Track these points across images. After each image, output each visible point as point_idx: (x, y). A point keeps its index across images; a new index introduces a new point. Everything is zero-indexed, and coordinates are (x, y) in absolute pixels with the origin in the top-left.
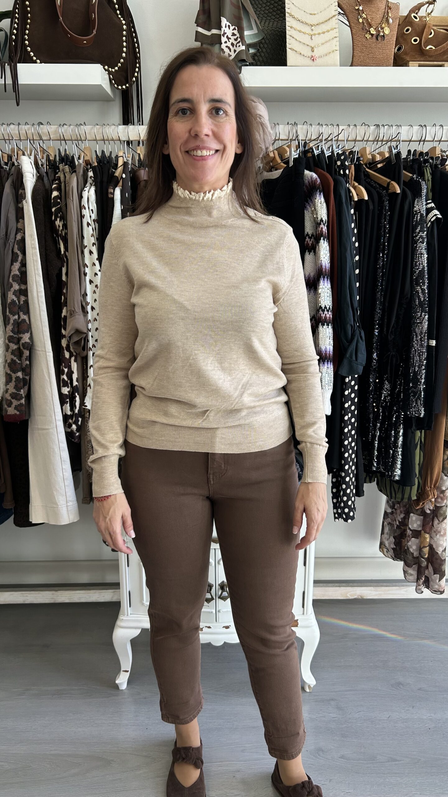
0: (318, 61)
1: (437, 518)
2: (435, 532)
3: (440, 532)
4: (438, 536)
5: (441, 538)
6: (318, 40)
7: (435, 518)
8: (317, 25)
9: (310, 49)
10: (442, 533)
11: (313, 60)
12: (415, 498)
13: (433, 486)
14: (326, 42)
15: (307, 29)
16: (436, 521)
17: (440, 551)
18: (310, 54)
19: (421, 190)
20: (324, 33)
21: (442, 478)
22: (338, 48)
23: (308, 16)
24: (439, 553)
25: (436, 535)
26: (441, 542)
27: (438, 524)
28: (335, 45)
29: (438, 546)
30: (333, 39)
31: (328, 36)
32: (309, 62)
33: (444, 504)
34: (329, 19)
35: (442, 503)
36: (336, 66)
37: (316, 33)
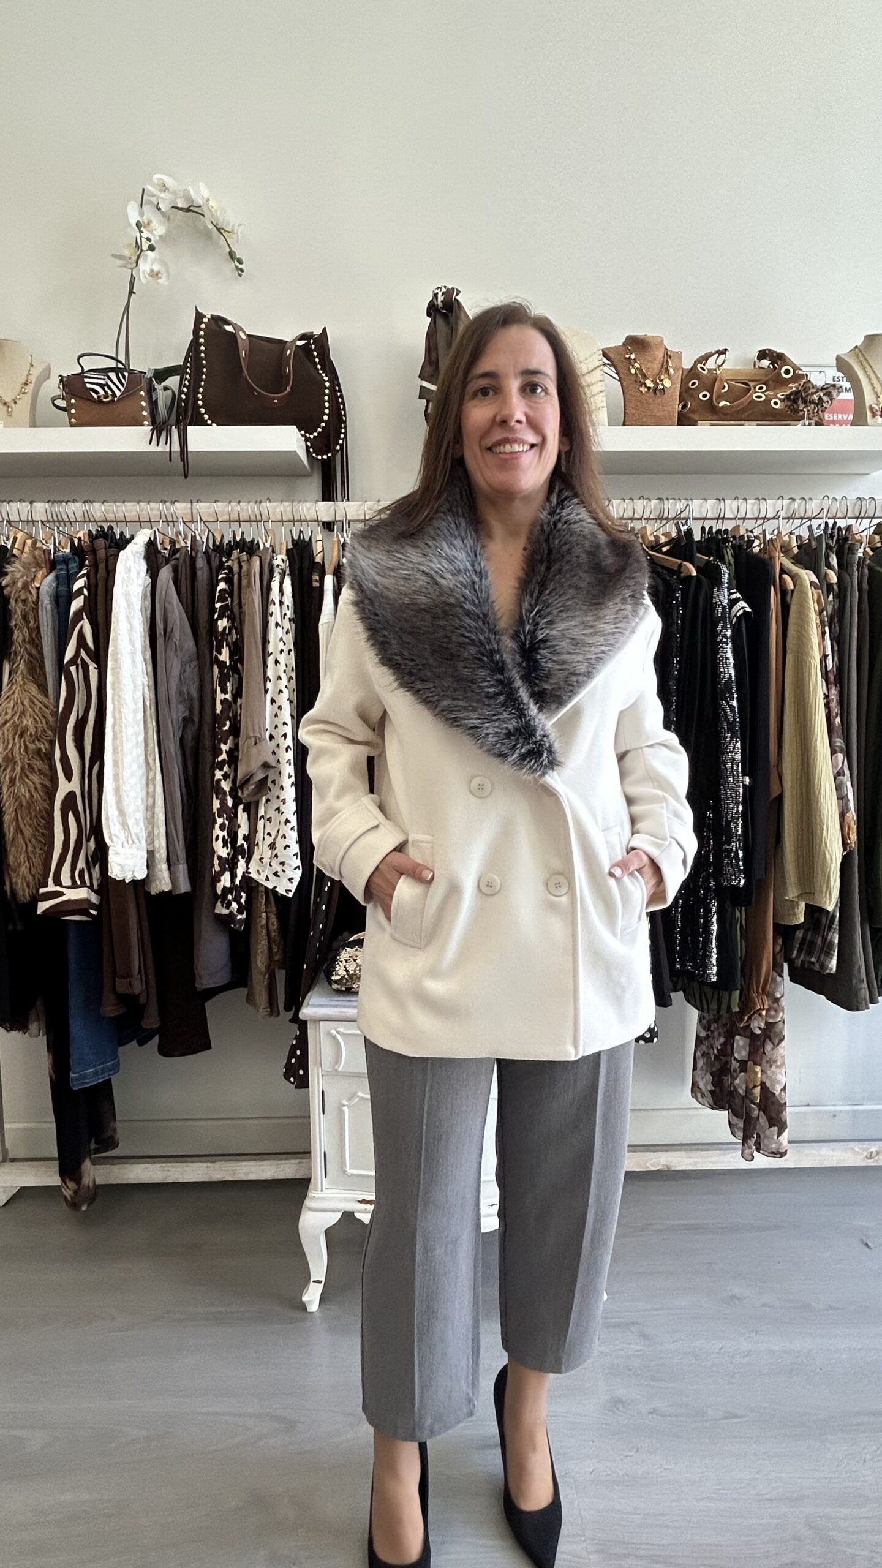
1: (770, 1040)
2: (767, 1062)
3: (776, 1061)
4: (773, 1068)
5: (778, 1071)
7: (767, 1040)
10: (779, 1063)
12: (737, 1009)
13: (760, 991)
16: (769, 1047)
17: (777, 1089)
19: (720, 576)
21: (774, 980)
24: (777, 1093)
25: (771, 1066)
26: (779, 1077)
27: (773, 1049)
28: (601, 401)
29: (775, 1082)
33: (779, 1019)
34: (592, 370)
35: (777, 1017)
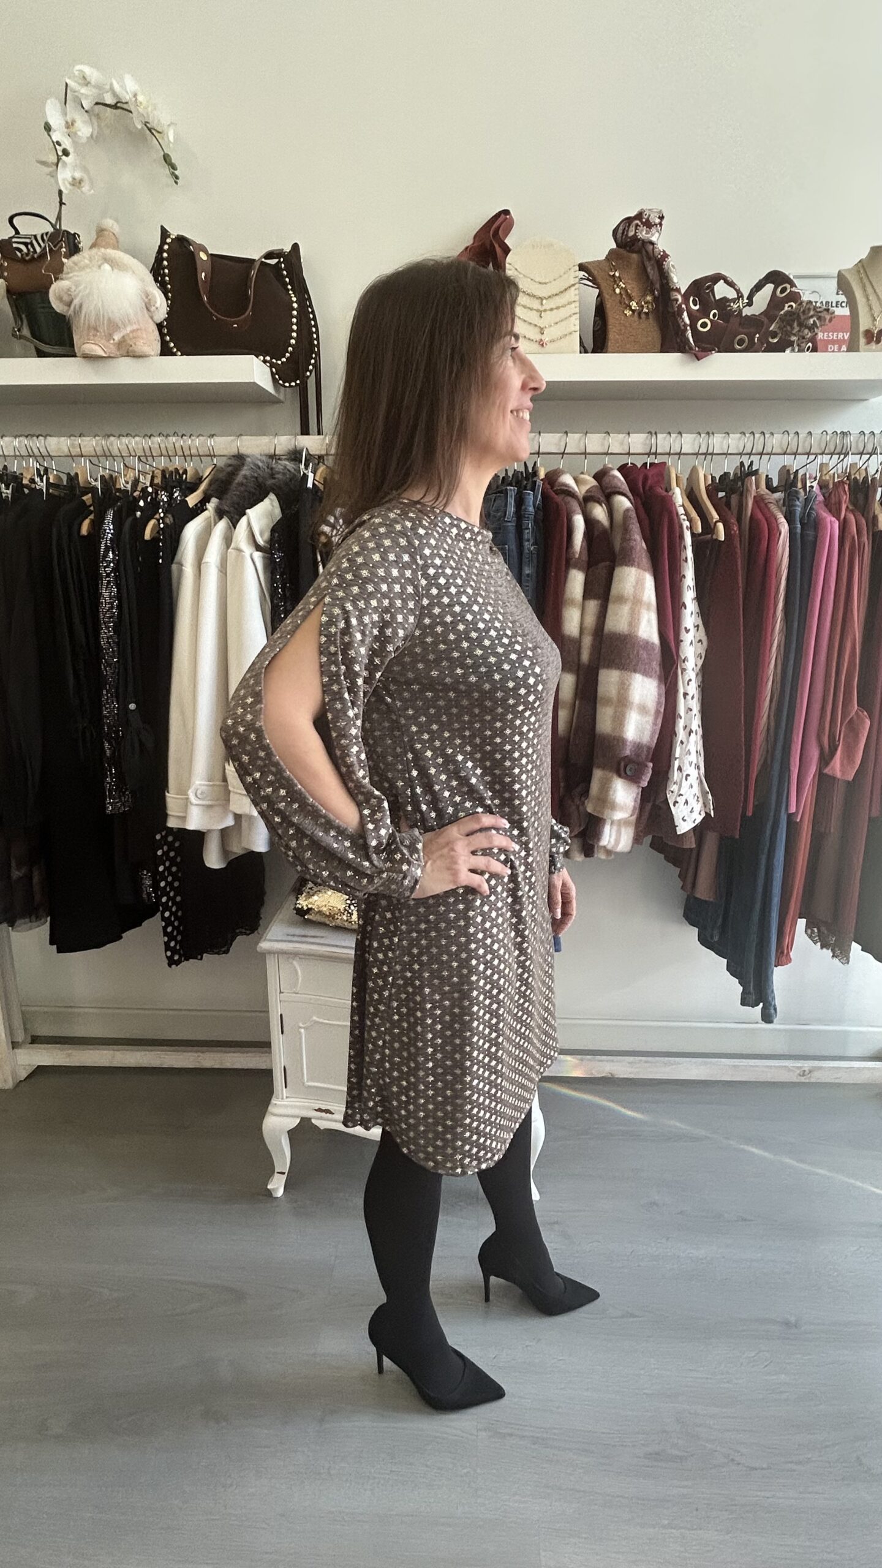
0: (549, 347)
6: (548, 317)
8: (550, 297)
9: (537, 330)
11: (542, 345)
14: (562, 321)
15: (536, 304)
18: (538, 337)
20: (558, 308)
22: (578, 328)
23: (538, 286)
28: (574, 324)
30: (570, 316)
31: (563, 313)
32: (535, 347)
34: (566, 290)
36: (574, 352)
37: (548, 308)
